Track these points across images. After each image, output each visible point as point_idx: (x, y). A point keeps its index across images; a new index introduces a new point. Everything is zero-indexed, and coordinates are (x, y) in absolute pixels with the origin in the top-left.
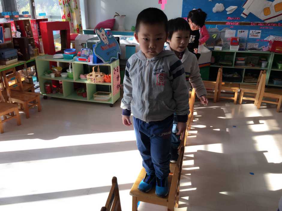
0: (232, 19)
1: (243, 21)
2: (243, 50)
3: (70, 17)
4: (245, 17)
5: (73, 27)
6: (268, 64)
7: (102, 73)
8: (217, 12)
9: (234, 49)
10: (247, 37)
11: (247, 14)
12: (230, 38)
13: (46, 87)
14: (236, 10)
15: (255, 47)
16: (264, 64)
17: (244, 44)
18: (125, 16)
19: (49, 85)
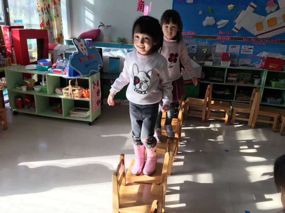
0: (223, 33)
1: (235, 36)
2: (234, 66)
3: (49, 25)
4: (237, 32)
5: (52, 36)
6: (261, 81)
7: (80, 87)
8: (208, 26)
9: (226, 65)
10: (239, 53)
11: (239, 29)
12: (221, 53)
13: (17, 101)
14: (227, 24)
15: (247, 63)
16: (256, 82)
17: (236, 60)
18: (110, 26)
19: (20, 99)
